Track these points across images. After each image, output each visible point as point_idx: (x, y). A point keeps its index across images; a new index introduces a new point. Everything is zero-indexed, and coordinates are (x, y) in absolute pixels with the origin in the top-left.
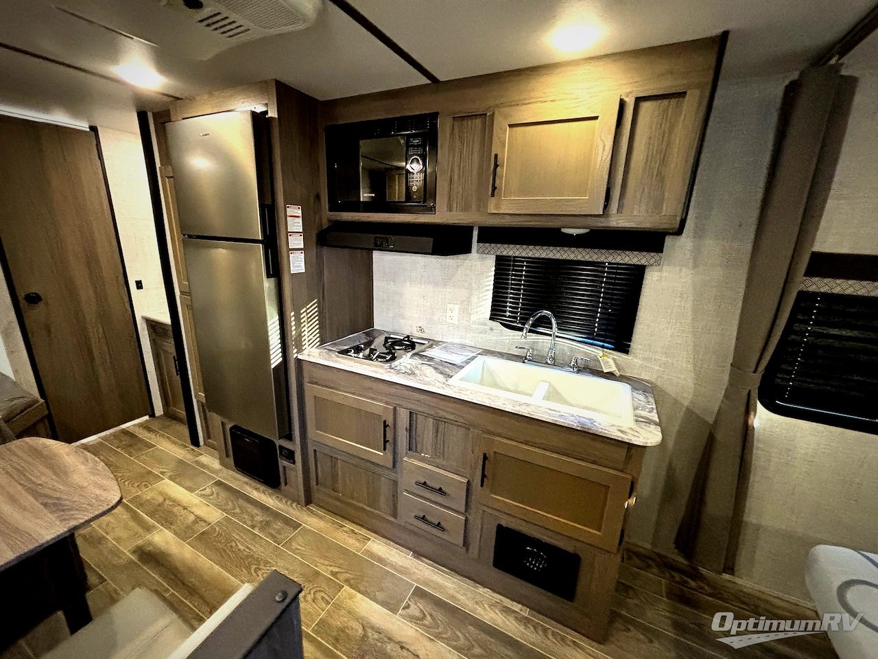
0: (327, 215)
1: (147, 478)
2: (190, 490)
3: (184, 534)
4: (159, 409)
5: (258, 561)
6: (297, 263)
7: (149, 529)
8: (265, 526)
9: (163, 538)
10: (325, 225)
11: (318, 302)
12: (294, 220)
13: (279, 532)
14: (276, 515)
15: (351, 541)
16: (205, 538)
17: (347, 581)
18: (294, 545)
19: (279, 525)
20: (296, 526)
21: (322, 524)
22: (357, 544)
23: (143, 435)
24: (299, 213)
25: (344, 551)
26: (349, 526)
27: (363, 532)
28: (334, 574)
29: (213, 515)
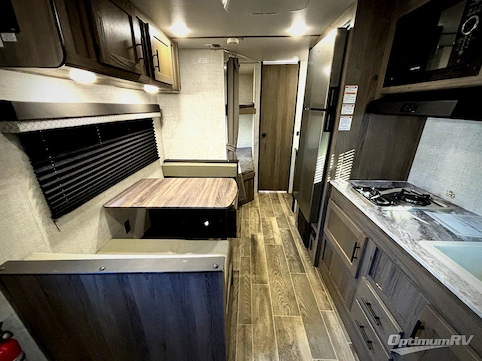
0: (381, 90)
1: (271, 213)
2: (279, 226)
3: (267, 240)
4: (290, 191)
5: (279, 271)
6: (345, 124)
7: (259, 231)
8: (292, 260)
9: (260, 237)
10: (377, 97)
11: (356, 152)
12: (350, 96)
13: (295, 267)
14: (299, 260)
15: (321, 301)
16: (270, 247)
17: (303, 315)
18: (295, 278)
19: (296, 264)
20: (303, 271)
21: (314, 280)
22: (323, 306)
23: (281, 198)
24: (356, 90)
25: (314, 302)
26: (327, 293)
27: (332, 304)
28: (301, 307)
29: (279, 241)
